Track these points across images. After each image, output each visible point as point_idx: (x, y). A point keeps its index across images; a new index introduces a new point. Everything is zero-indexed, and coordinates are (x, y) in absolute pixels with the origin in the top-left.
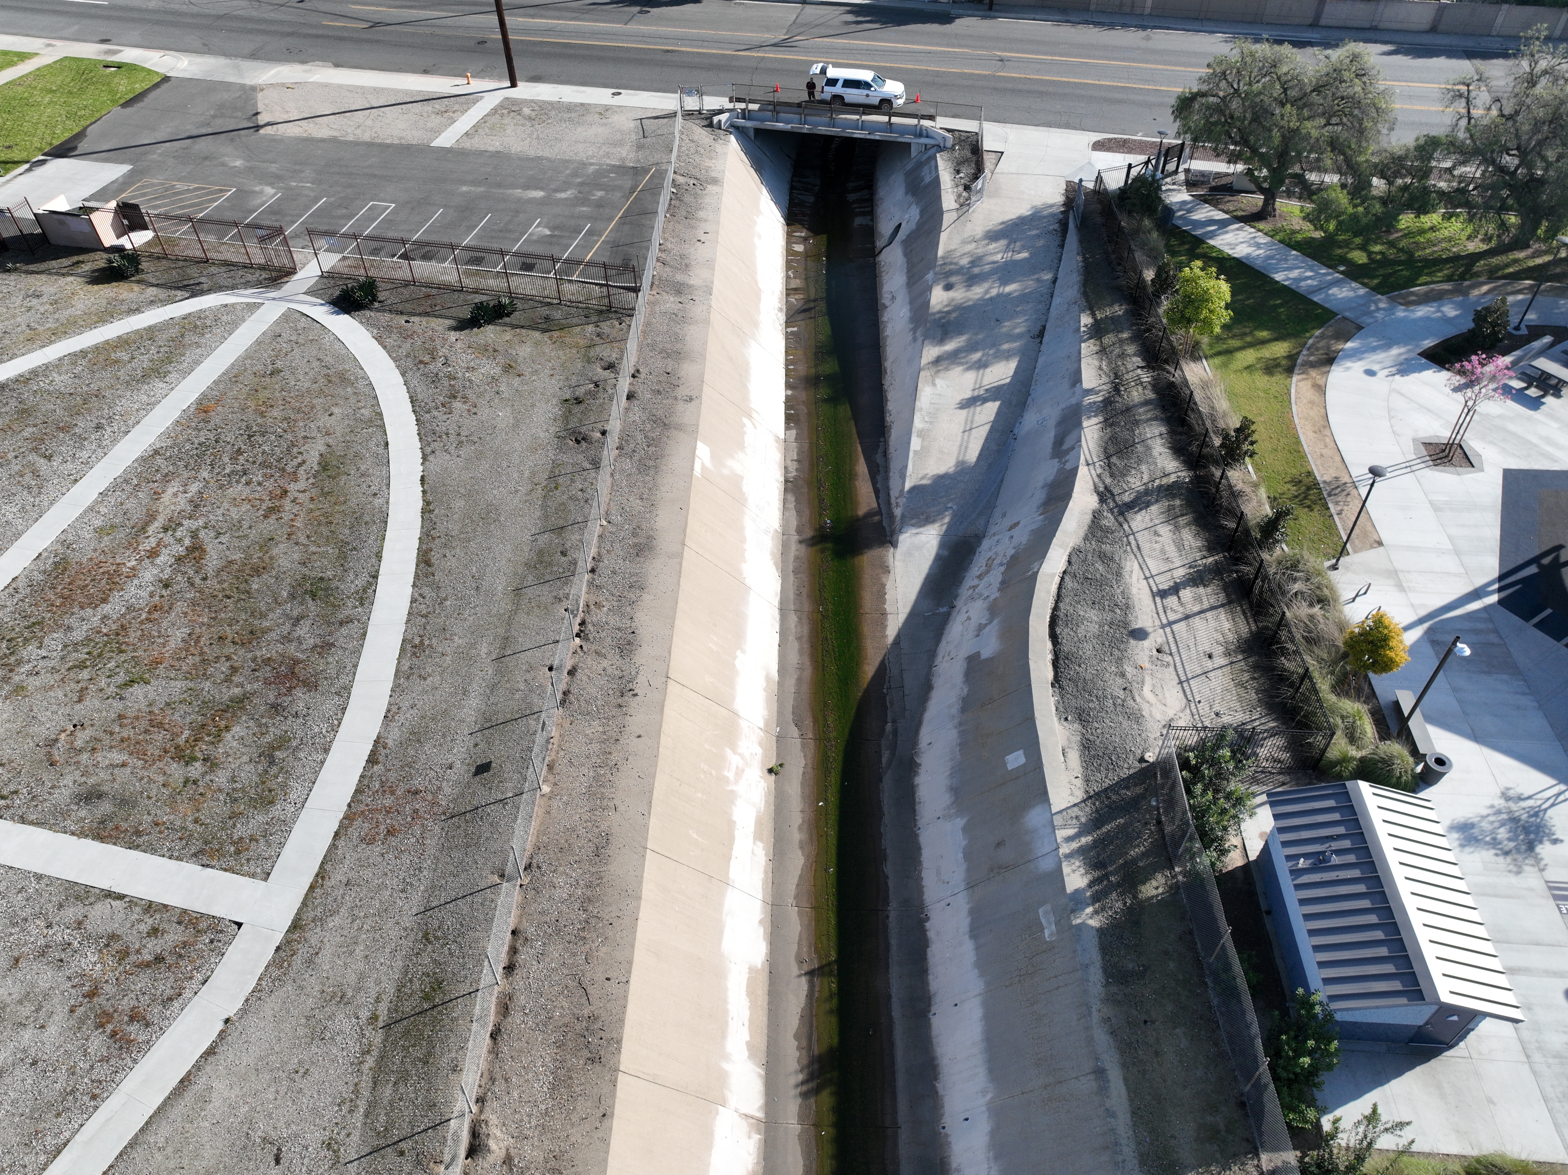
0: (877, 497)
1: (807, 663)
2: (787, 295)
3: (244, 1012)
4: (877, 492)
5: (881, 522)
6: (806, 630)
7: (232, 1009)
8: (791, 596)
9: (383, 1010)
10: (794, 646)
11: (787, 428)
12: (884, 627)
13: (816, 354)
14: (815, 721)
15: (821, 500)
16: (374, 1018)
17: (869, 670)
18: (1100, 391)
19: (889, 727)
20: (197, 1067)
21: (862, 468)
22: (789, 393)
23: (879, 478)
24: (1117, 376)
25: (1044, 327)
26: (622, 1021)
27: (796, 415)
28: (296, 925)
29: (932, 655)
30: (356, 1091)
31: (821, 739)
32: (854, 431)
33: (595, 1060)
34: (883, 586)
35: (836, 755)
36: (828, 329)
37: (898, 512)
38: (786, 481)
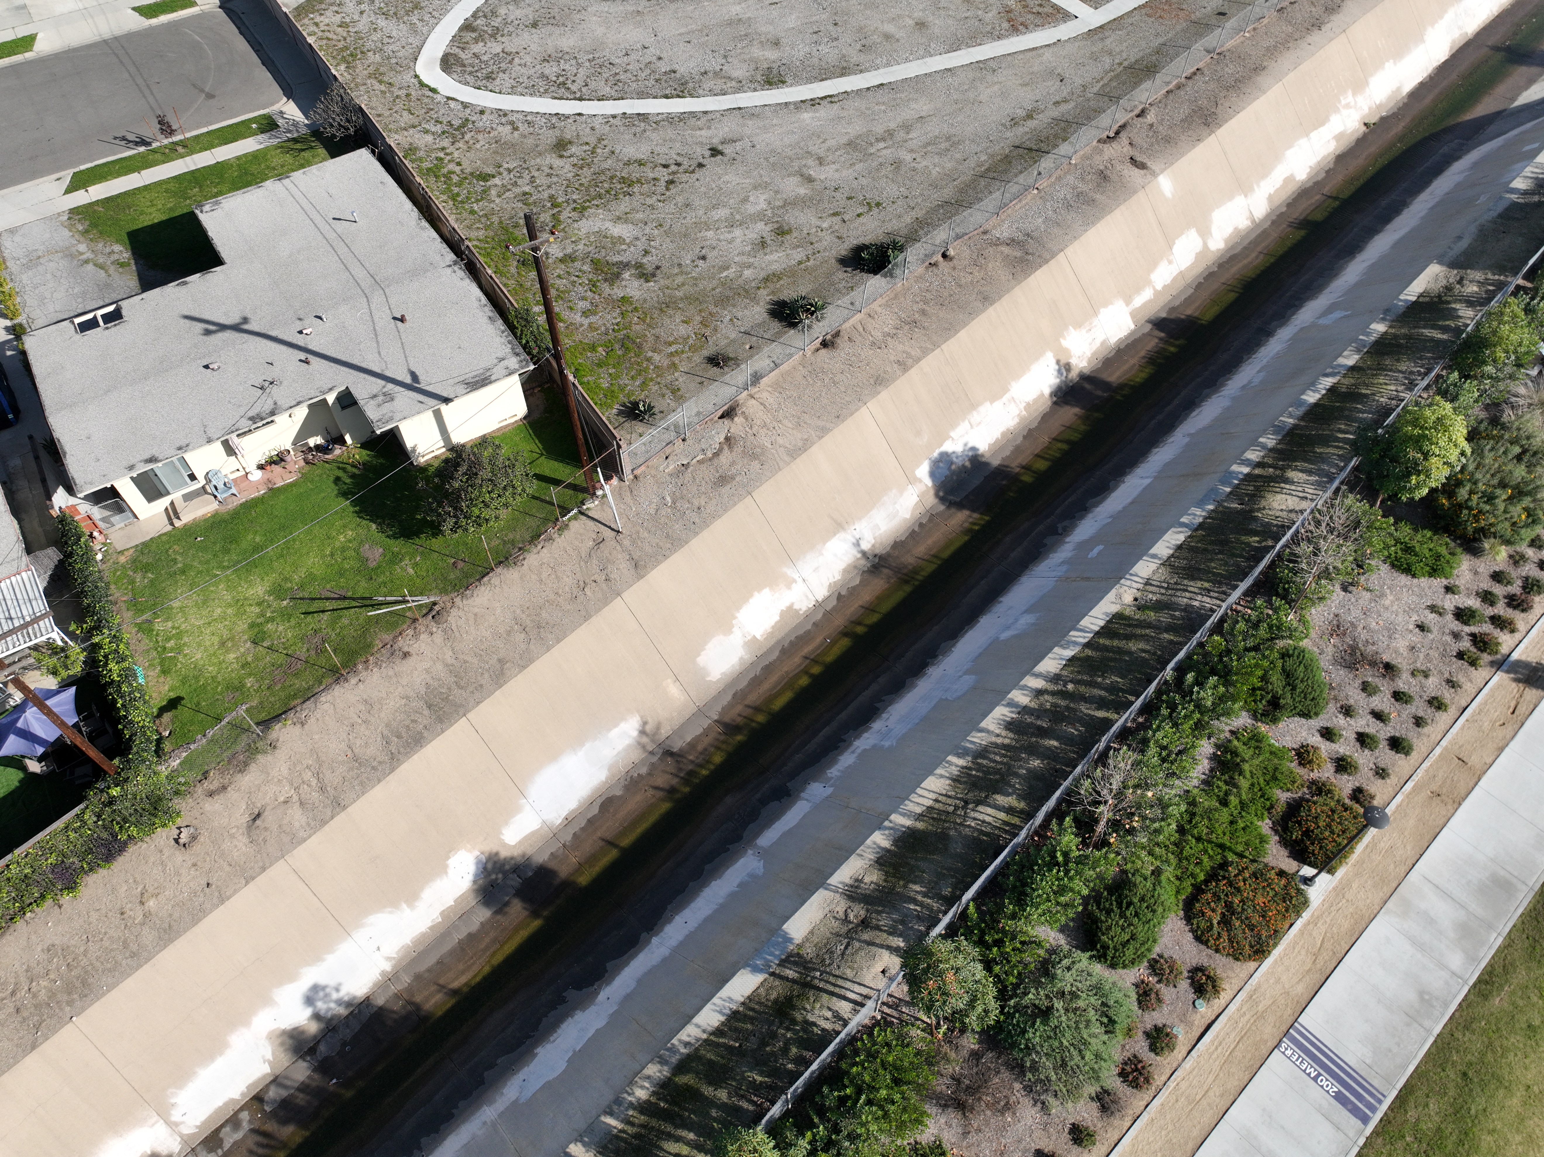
3: (1066, 41)
7: (1064, 38)
9: (1126, 64)
16: (1120, 64)
20: (1041, 47)
26: (1226, 121)
28: (1101, 27)
30: (1102, 79)
33: (1207, 124)
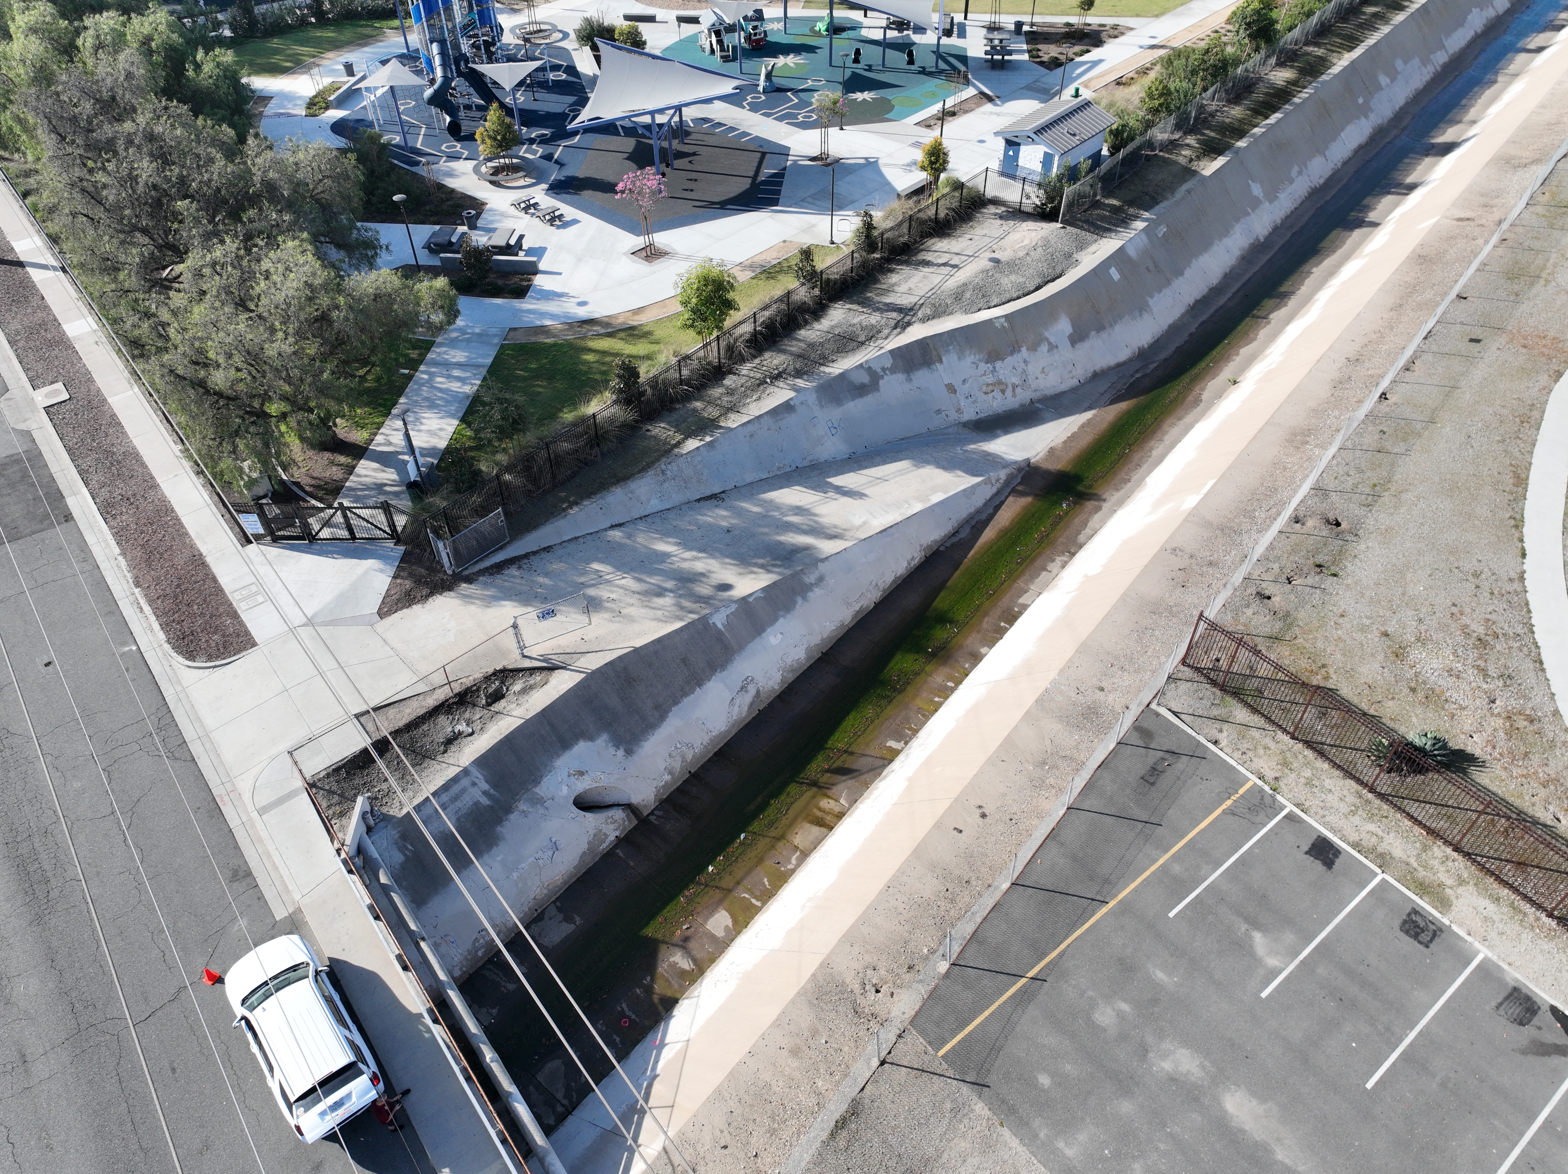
0: (1002, 503)
1: (1165, 426)
2: (840, 816)
4: (997, 508)
5: (1020, 484)
6: (1152, 443)
8: (1145, 467)
10: (1168, 439)
11: (1025, 607)
12: (1089, 421)
13: (900, 692)
14: (1185, 398)
15: (1055, 525)
17: (1123, 406)
18: (788, 385)
19: (1138, 375)
21: (989, 534)
22: (983, 650)
23: (984, 516)
24: (762, 382)
25: (699, 500)
27: (1001, 619)
29: (1073, 390)
31: (1188, 388)
32: (958, 572)
34: (1065, 443)
35: (1185, 379)
36: (851, 722)
37: (1003, 474)
38: (1073, 554)
